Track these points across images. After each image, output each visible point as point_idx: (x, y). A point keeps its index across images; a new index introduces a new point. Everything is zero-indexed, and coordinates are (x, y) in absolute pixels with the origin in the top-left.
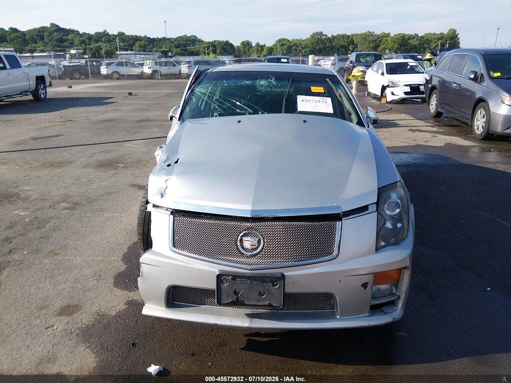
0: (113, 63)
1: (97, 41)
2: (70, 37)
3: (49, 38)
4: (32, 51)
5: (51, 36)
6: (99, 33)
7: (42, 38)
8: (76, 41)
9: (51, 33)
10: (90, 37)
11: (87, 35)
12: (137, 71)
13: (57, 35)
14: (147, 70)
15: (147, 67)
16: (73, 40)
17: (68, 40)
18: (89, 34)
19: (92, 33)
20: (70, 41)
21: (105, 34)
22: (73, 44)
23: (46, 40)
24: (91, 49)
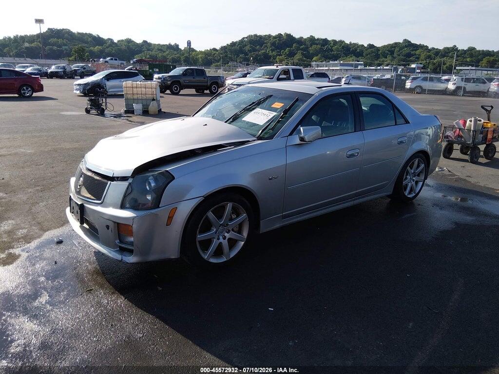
0: (419, 77)
1: (443, 56)
2: (418, 52)
3: (399, 53)
4: (379, 65)
5: (401, 52)
6: (448, 48)
7: (392, 53)
8: (422, 57)
9: (401, 49)
10: (437, 52)
11: (435, 50)
12: (441, 86)
13: (406, 50)
14: (451, 86)
15: (452, 83)
16: (420, 55)
17: (415, 55)
18: (437, 49)
19: (441, 48)
20: (417, 56)
21: (454, 49)
22: (418, 58)
23: (395, 55)
24: (434, 64)
